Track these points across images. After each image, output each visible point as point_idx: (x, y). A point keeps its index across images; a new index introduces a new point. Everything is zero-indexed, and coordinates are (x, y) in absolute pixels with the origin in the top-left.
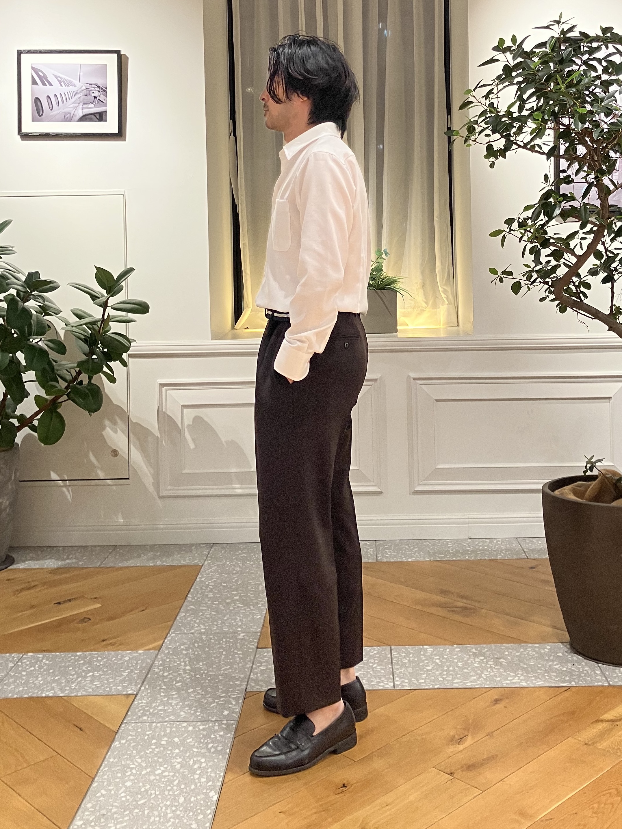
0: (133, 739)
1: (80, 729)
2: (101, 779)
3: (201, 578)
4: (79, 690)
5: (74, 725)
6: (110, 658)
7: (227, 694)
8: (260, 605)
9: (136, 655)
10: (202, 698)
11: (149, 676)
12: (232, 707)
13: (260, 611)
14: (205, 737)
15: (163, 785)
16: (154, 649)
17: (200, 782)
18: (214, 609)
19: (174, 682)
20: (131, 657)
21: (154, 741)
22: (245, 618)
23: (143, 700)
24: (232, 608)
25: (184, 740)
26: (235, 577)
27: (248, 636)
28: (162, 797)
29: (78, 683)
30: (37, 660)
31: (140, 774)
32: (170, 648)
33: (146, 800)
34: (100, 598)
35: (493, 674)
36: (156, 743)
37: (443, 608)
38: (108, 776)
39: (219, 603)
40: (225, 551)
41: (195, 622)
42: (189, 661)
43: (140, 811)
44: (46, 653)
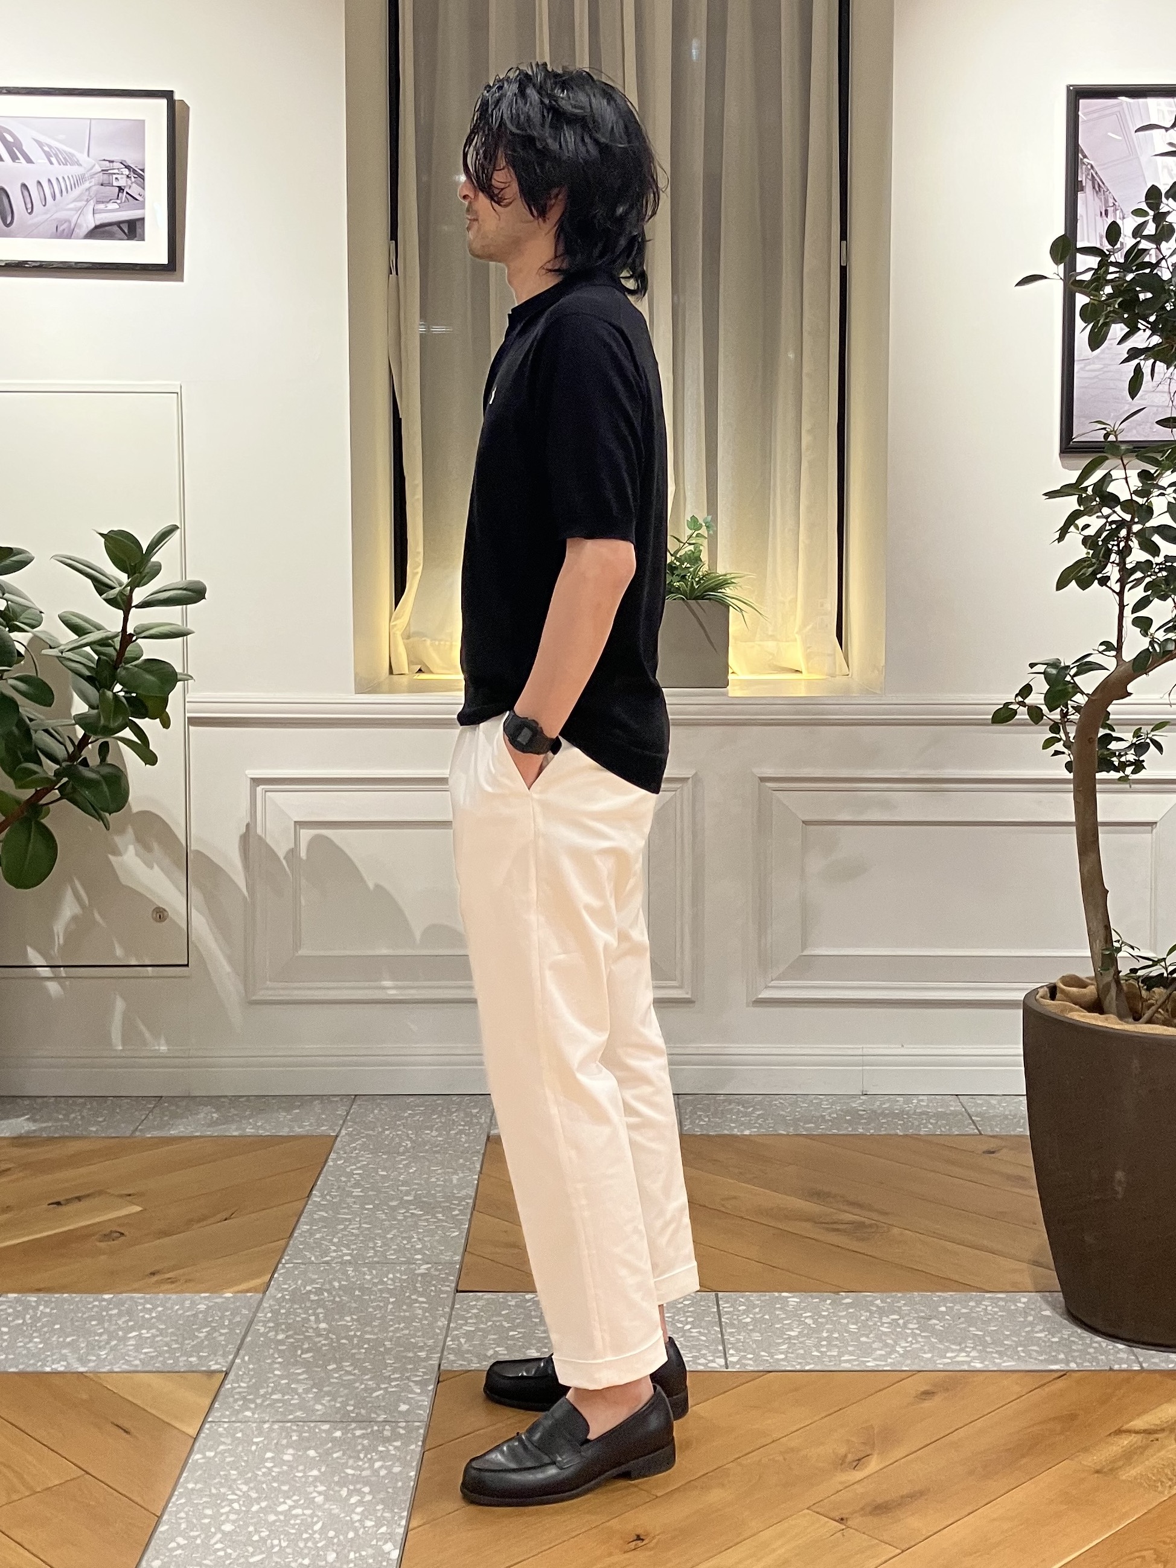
0: (229, 1449)
1: (125, 1431)
2: (173, 1518)
3: (334, 1160)
4: (116, 1360)
6: (169, 1305)
7: (403, 1375)
8: (456, 1212)
9: (217, 1300)
10: (355, 1381)
11: (249, 1339)
12: (412, 1398)
13: (458, 1224)
14: (367, 1450)
15: (293, 1531)
16: (255, 1290)
17: (365, 1528)
18: (366, 1218)
19: (299, 1352)
20: (210, 1304)
21: (269, 1455)
22: (427, 1236)
23: (242, 1381)
24: (402, 1218)
25: (328, 1453)
26: (403, 1160)
27: (436, 1270)
28: (294, 1550)
29: (112, 1349)
30: (27, 1306)
31: (247, 1512)
32: (286, 1290)
33: (264, 1556)
34: (141, 1194)
35: (918, 1346)
36: (273, 1457)
37: (816, 1223)
38: (187, 1513)
39: (376, 1207)
40: (382, 1109)
41: (331, 1241)
42: (325, 1313)
44: (40, 1295)
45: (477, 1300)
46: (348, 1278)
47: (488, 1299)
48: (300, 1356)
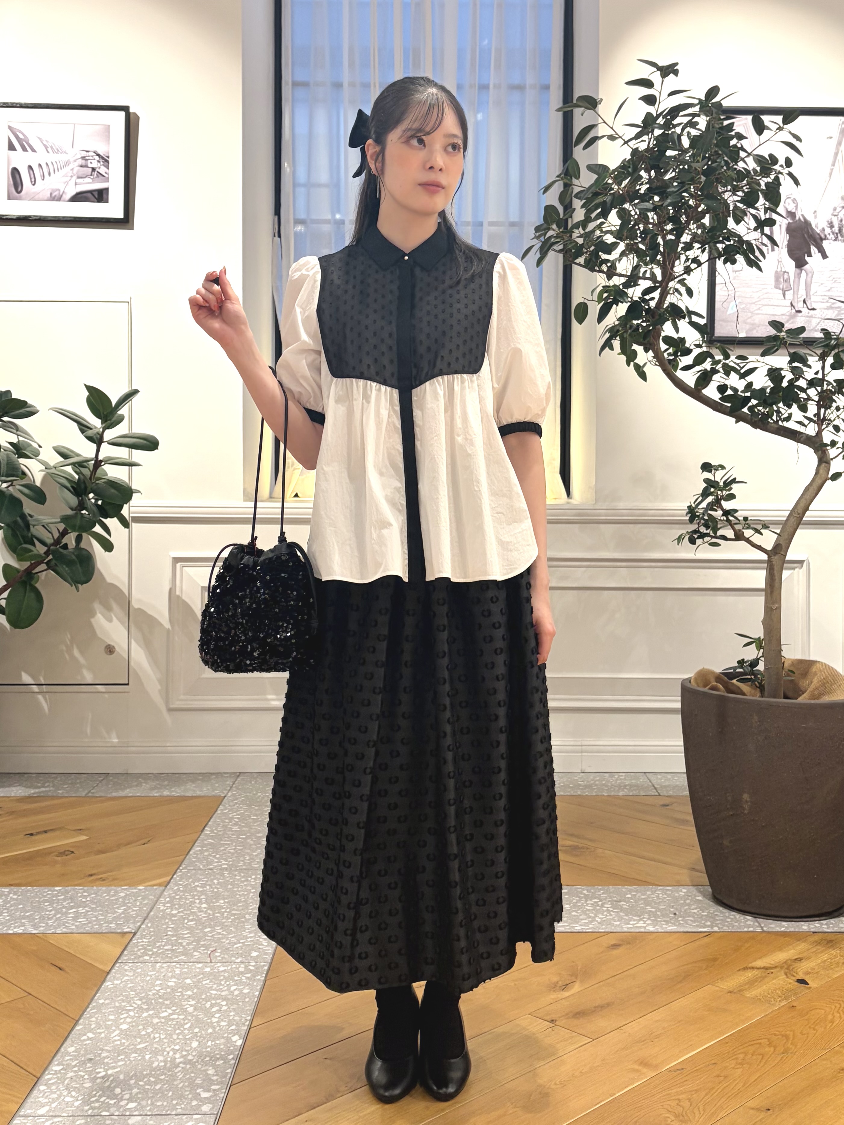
0: (131, 979)
1: (60, 969)
2: (87, 1021)
3: (222, 810)
4: (59, 926)
5: (52, 964)
6: (99, 893)
7: (256, 934)
9: (134, 891)
10: (223, 938)
11: (152, 913)
12: (262, 948)
14: (227, 979)
15: (170, 1029)
16: (160, 885)
17: (220, 1026)
18: (240, 842)
19: (186, 921)
20: (128, 893)
21: (158, 982)
23: (144, 938)
25: (199, 981)
28: (169, 1040)
29: (57, 919)
31: (139, 1017)
32: (181, 885)
34: (88, 829)
35: (611, 917)
36: (161, 984)
38: (97, 1018)
40: (257, 781)
41: (214, 856)
42: (206, 899)
43: (139, 1056)
44: (12, 887)
46: (224, 877)
48: (186, 924)
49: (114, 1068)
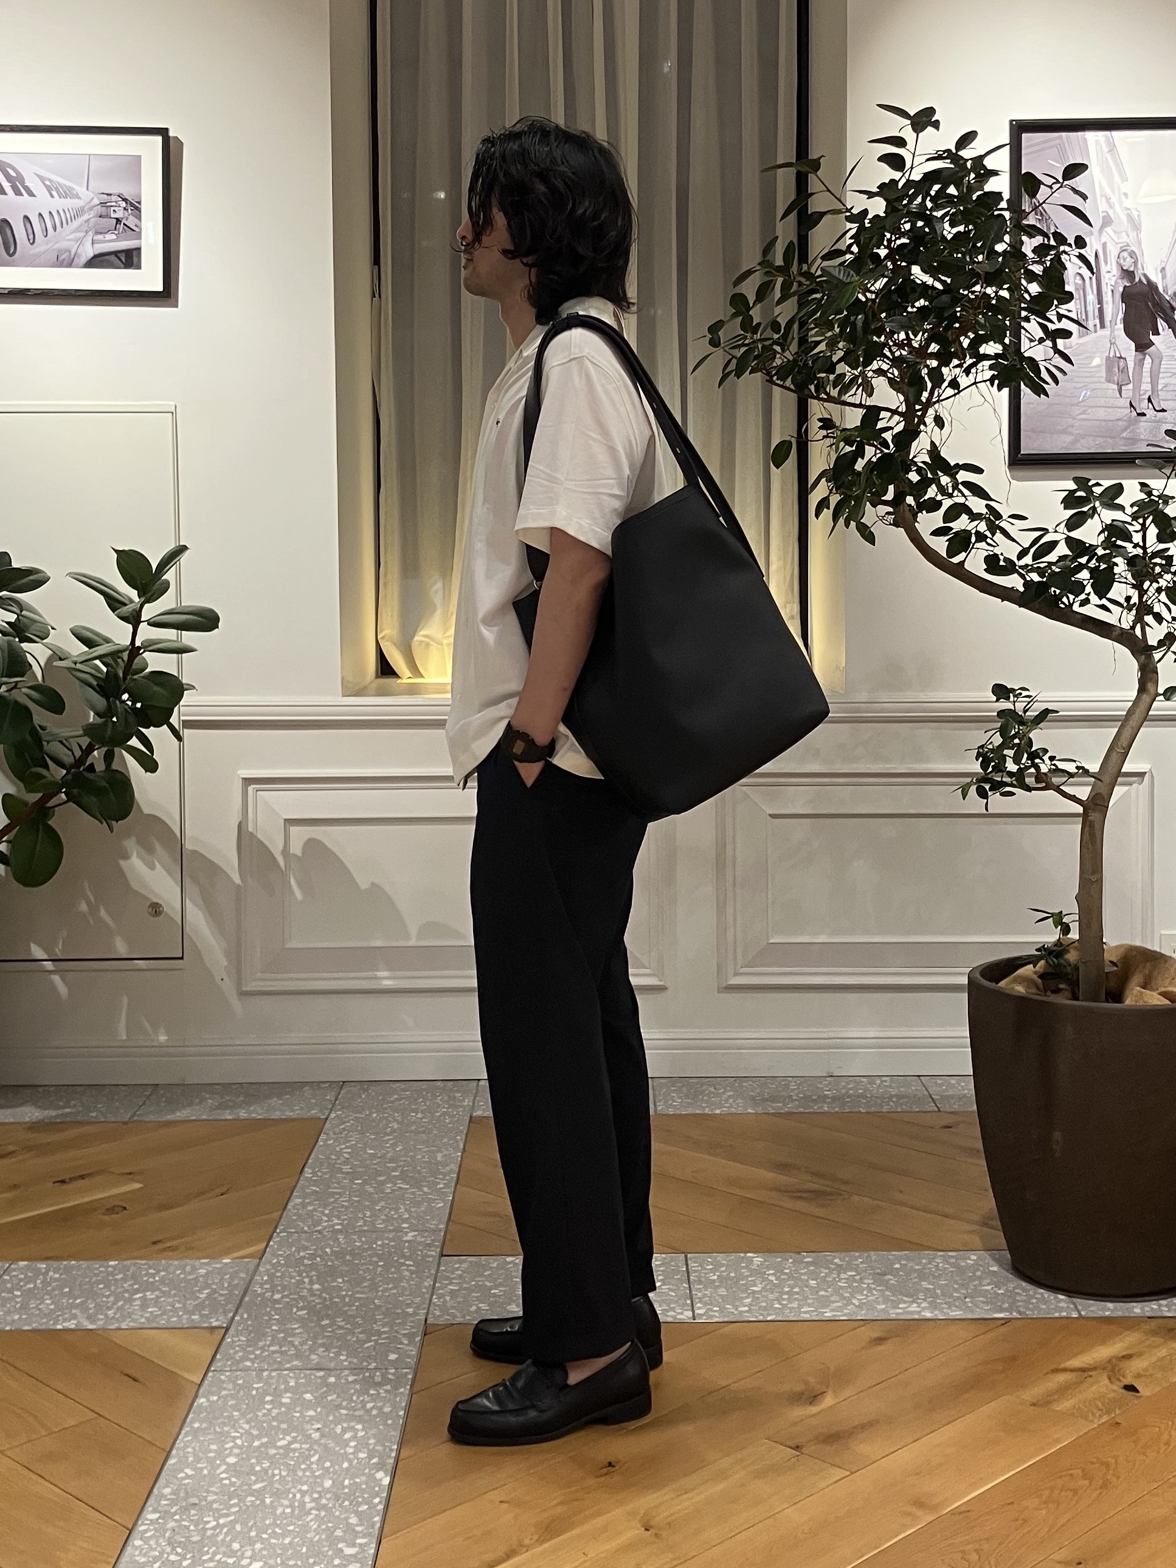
0: (231, 1394)
1: (133, 1379)
2: (181, 1453)
3: (326, 1140)
4: (122, 1319)
5: (122, 1373)
6: (172, 1269)
7: (391, 1327)
8: (441, 1186)
9: (218, 1266)
10: (347, 1334)
11: (247, 1299)
12: (402, 1348)
13: (442, 1194)
14: (360, 1393)
15: (292, 1463)
16: (251, 1256)
17: (358, 1459)
18: (355, 1191)
19: (295, 1310)
20: (210, 1269)
21: (268, 1398)
22: (414, 1207)
23: (242, 1335)
24: (388, 1191)
25: (324, 1396)
26: (390, 1139)
27: (422, 1237)
28: (293, 1479)
29: (119, 1309)
31: (249, 1447)
32: (281, 1255)
34: (140, 1173)
35: (873, 1298)
36: (272, 1401)
37: (780, 1191)
38: (194, 1448)
39: (365, 1182)
40: (368, 1095)
41: (322, 1212)
42: (318, 1276)
43: (257, 1499)
44: (50, 1262)
45: (461, 1263)
46: (339, 1244)
47: (471, 1262)
48: (295, 1313)
49: (227, 1515)
